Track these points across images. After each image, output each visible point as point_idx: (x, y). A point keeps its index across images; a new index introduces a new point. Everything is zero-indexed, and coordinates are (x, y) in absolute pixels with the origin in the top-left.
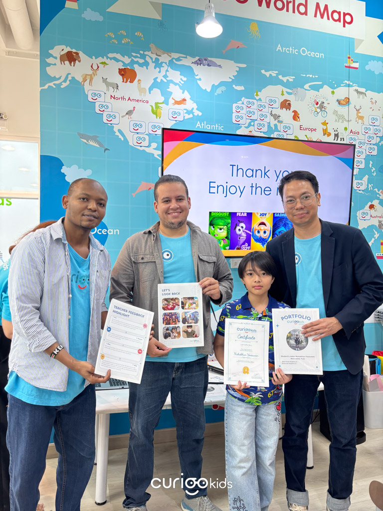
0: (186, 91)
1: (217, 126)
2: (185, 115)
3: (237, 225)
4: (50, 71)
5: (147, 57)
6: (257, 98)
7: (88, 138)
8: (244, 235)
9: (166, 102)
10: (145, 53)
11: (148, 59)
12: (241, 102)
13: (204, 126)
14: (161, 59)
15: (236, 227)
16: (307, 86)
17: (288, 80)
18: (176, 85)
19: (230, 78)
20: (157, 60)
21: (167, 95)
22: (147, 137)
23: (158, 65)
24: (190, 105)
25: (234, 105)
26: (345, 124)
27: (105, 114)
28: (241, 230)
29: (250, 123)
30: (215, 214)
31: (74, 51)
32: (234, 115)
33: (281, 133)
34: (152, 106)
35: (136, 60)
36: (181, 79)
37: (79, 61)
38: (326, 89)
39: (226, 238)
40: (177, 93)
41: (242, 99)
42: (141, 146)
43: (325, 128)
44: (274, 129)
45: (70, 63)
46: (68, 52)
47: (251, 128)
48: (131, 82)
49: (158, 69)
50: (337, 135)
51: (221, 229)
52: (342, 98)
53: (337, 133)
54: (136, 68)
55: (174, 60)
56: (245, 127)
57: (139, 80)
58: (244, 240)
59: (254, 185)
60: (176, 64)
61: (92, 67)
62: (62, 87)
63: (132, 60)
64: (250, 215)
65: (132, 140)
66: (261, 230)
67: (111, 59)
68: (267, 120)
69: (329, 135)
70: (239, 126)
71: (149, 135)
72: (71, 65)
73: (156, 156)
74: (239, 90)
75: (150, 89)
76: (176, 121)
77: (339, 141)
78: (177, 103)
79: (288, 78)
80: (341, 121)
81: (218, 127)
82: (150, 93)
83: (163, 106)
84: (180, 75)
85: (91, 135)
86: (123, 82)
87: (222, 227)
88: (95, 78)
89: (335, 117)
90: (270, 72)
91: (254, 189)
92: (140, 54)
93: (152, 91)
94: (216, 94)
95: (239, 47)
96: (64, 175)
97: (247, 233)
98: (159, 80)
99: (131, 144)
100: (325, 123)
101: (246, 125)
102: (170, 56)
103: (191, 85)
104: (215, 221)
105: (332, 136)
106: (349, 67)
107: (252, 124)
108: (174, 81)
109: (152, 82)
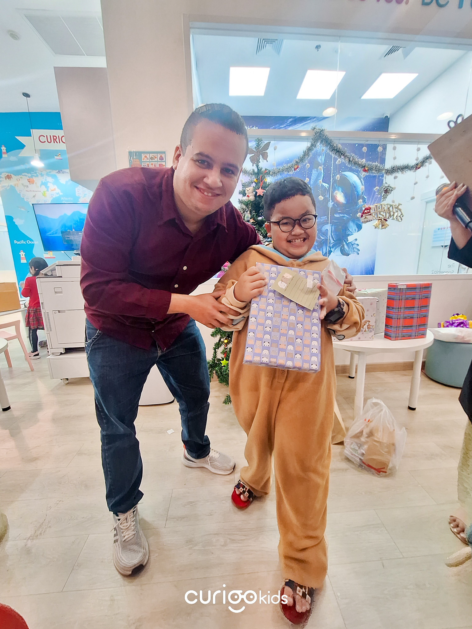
0: (55, 185)
2: (56, 195)
9: (48, 191)
10: (37, 172)
11: (38, 174)
20: (41, 174)
21: (47, 188)
23: (42, 175)
24: (58, 191)
25: (76, 189)
27: (24, 198)
31: (9, 174)
32: (77, 193)
34: (42, 193)
35: (33, 175)
36: (52, 180)
37: (12, 178)
40: (51, 186)
46: (7, 175)
47: (85, 198)
48: (33, 184)
49: (42, 177)
54: (34, 178)
55: (48, 173)
57: (36, 183)
61: (17, 180)
62: (8, 189)
67: (23, 176)
70: (79, 198)
72: (9, 180)
78: (52, 190)
82: (41, 187)
85: (22, 206)
86: (30, 184)
88: (19, 184)
92: (34, 172)
96: (15, 223)
98: (43, 182)
103: (57, 182)
108: (49, 181)
109: (41, 183)
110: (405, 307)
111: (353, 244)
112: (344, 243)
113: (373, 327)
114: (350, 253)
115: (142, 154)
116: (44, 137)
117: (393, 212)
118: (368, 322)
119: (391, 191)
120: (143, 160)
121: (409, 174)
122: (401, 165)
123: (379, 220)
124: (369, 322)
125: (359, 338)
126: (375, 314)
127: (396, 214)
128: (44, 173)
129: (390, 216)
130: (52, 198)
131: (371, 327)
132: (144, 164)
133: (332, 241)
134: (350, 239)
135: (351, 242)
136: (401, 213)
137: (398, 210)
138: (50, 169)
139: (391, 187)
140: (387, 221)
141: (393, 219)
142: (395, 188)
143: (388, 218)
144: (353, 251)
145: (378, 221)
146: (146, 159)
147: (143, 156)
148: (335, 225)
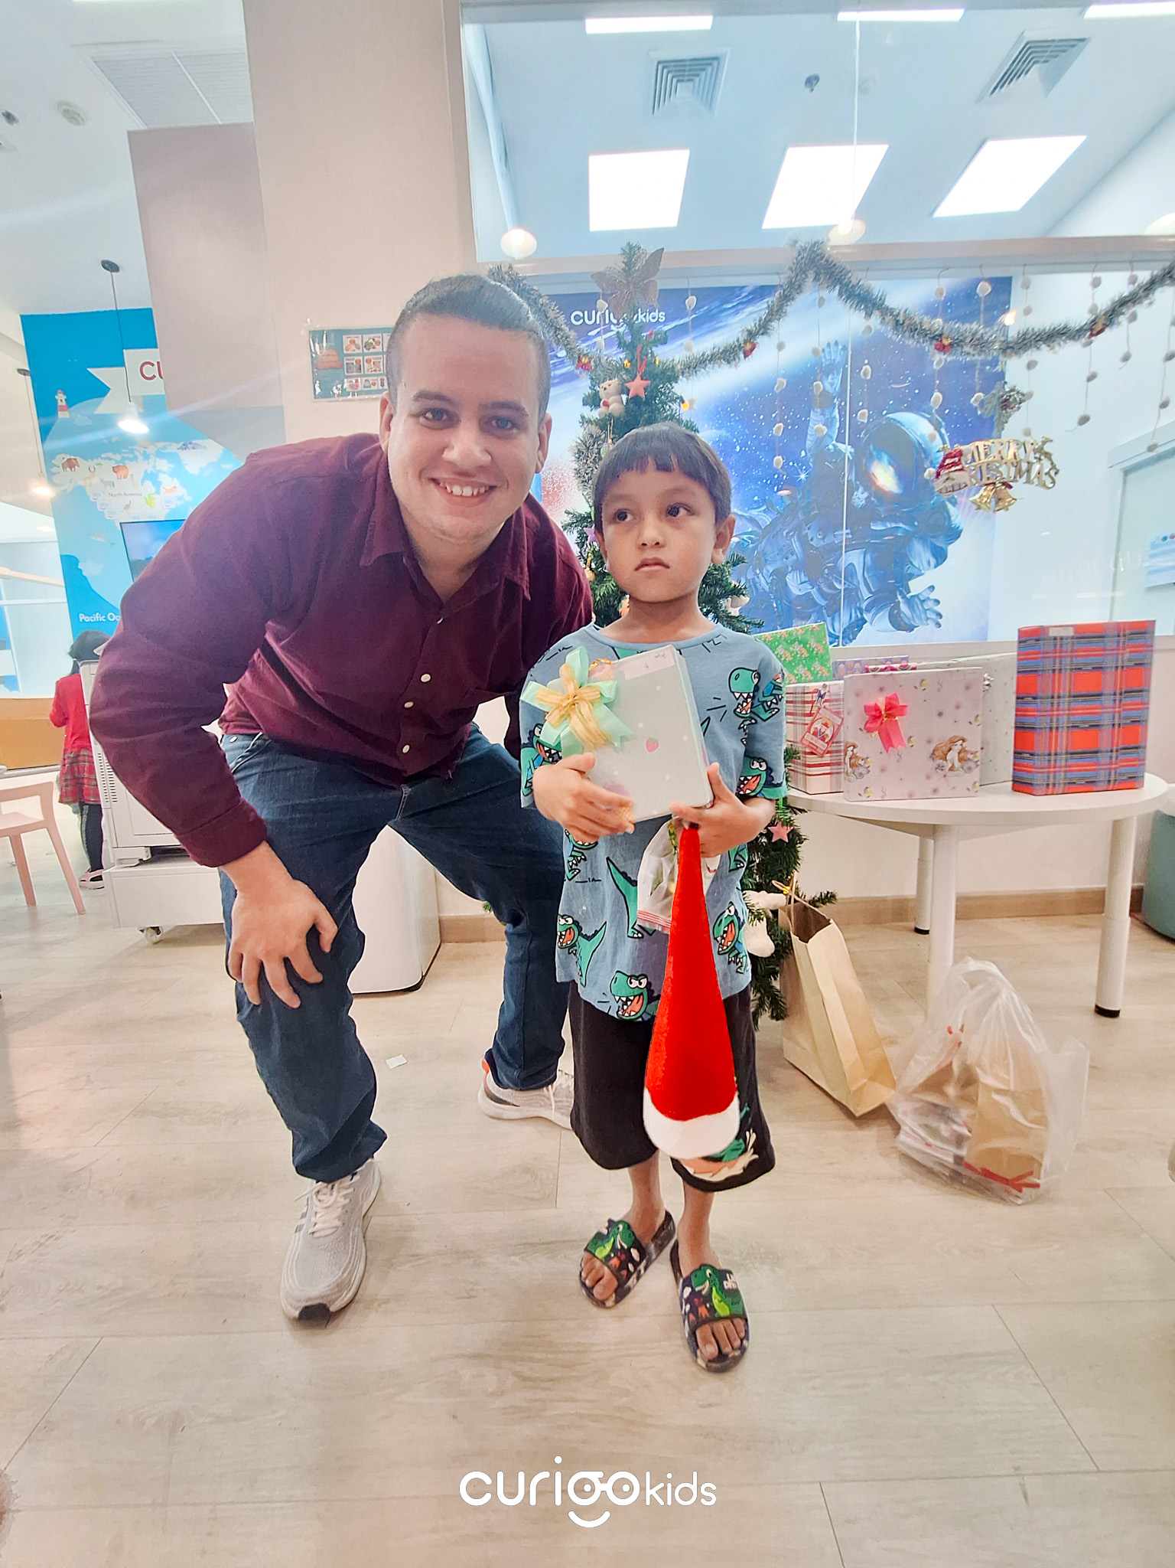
0: (175, 478)
2: (175, 503)
4: (57, 478)
7: (95, 535)
9: (158, 492)
10: (134, 447)
11: (136, 453)
18: (165, 474)
20: (145, 452)
21: (157, 485)
23: (146, 457)
24: (181, 491)
27: (106, 512)
31: (72, 457)
34: (146, 498)
35: (125, 455)
36: (169, 467)
37: (78, 466)
40: (167, 481)
46: (68, 459)
48: (125, 477)
49: (146, 462)
54: (127, 463)
55: (160, 450)
60: (163, 452)
61: (89, 469)
63: (123, 457)
67: (105, 459)
75: (143, 481)
78: (168, 491)
82: (142, 484)
83: (155, 496)
84: (168, 463)
85: (98, 532)
86: (118, 478)
88: (94, 480)
92: (129, 449)
96: (82, 571)
102: (156, 446)
103: (178, 471)
108: (162, 470)
109: (143, 474)
110: (1072, 694)
111: (924, 601)
112: (899, 597)
113: (975, 757)
114: (917, 622)
115: (344, 337)
116: (153, 365)
117: (1028, 463)
118: (961, 742)
119: (1020, 403)
120: (345, 352)
121: (1070, 350)
122: (1047, 328)
123: (987, 485)
124: (964, 740)
125: (935, 791)
126: (979, 718)
127: (1036, 468)
128: (151, 450)
129: (1019, 473)
130: (168, 510)
131: (969, 756)
132: (349, 360)
133: (866, 594)
134: (916, 586)
135: (917, 596)
136: (1052, 463)
137: (1042, 457)
138: (164, 441)
139: (1018, 393)
140: (1010, 487)
141: (1028, 481)
142: (1030, 395)
143: (1015, 480)
144: (923, 616)
145: (985, 490)
146: (353, 347)
147: (346, 340)
148: (873, 553)
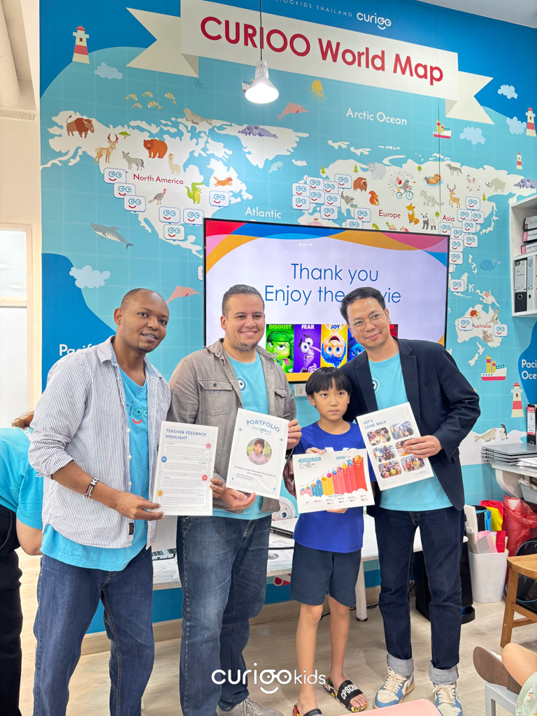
0: (231, 168)
1: (272, 213)
2: (231, 198)
3: (302, 341)
4: (55, 144)
5: (181, 125)
6: (324, 176)
7: (104, 230)
8: (312, 354)
9: (206, 182)
10: (178, 120)
11: (181, 127)
12: (302, 181)
13: (256, 213)
14: (199, 128)
15: (301, 344)
16: (386, 161)
17: (362, 153)
18: (218, 161)
19: (288, 150)
20: (193, 129)
21: (206, 173)
22: (182, 229)
23: (195, 134)
25: (295, 186)
26: (437, 208)
28: (307, 346)
29: (315, 208)
30: (273, 327)
31: (85, 117)
32: (294, 198)
33: (355, 221)
34: (187, 188)
35: (166, 129)
36: (225, 153)
37: (93, 131)
38: (411, 165)
39: (289, 357)
40: (220, 170)
41: (305, 178)
42: (174, 240)
43: (411, 213)
44: (346, 215)
45: (81, 134)
46: (78, 119)
47: (317, 215)
48: (161, 157)
49: (195, 140)
50: (426, 223)
51: (281, 346)
52: (431, 175)
53: (426, 219)
54: (167, 139)
55: (215, 129)
56: (309, 214)
57: (171, 155)
58: (312, 359)
59: (323, 289)
60: (217, 133)
61: (109, 138)
62: (70, 164)
63: (161, 129)
64: (318, 328)
65: (162, 231)
66: (333, 346)
67: (134, 128)
68: (337, 204)
69: (417, 222)
70: (300, 213)
71: (185, 225)
72: (81, 137)
73: (194, 252)
74: (299, 165)
75: (185, 166)
76: (220, 207)
77: (429, 231)
79: (362, 150)
80: (430, 204)
81: (274, 215)
82: (185, 171)
83: (202, 187)
84: (224, 147)
85: (109, 226)
86: (150, 157)
87: (283, 343)
88: (113, 153)
89: (422, 200)
90: (340, 143)
91: (323, 294)
92: (172, 121)
93: (187, 169)
94: (270, 171)
95: (298, 112)
96: (74, 279)
97: (315, 351)
98: (196, 154)
99: (161, 237)
100: (411, 208)
101: (311, 211)
102: (211, 124)
103: (238, 160)
104: (274, 337)
105: (421, 223)
106: (439, 136)
107: (318, 209)
108: (216, 155)
109: (188, 156)
116: (220, 23)
